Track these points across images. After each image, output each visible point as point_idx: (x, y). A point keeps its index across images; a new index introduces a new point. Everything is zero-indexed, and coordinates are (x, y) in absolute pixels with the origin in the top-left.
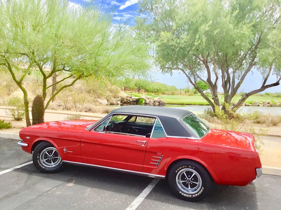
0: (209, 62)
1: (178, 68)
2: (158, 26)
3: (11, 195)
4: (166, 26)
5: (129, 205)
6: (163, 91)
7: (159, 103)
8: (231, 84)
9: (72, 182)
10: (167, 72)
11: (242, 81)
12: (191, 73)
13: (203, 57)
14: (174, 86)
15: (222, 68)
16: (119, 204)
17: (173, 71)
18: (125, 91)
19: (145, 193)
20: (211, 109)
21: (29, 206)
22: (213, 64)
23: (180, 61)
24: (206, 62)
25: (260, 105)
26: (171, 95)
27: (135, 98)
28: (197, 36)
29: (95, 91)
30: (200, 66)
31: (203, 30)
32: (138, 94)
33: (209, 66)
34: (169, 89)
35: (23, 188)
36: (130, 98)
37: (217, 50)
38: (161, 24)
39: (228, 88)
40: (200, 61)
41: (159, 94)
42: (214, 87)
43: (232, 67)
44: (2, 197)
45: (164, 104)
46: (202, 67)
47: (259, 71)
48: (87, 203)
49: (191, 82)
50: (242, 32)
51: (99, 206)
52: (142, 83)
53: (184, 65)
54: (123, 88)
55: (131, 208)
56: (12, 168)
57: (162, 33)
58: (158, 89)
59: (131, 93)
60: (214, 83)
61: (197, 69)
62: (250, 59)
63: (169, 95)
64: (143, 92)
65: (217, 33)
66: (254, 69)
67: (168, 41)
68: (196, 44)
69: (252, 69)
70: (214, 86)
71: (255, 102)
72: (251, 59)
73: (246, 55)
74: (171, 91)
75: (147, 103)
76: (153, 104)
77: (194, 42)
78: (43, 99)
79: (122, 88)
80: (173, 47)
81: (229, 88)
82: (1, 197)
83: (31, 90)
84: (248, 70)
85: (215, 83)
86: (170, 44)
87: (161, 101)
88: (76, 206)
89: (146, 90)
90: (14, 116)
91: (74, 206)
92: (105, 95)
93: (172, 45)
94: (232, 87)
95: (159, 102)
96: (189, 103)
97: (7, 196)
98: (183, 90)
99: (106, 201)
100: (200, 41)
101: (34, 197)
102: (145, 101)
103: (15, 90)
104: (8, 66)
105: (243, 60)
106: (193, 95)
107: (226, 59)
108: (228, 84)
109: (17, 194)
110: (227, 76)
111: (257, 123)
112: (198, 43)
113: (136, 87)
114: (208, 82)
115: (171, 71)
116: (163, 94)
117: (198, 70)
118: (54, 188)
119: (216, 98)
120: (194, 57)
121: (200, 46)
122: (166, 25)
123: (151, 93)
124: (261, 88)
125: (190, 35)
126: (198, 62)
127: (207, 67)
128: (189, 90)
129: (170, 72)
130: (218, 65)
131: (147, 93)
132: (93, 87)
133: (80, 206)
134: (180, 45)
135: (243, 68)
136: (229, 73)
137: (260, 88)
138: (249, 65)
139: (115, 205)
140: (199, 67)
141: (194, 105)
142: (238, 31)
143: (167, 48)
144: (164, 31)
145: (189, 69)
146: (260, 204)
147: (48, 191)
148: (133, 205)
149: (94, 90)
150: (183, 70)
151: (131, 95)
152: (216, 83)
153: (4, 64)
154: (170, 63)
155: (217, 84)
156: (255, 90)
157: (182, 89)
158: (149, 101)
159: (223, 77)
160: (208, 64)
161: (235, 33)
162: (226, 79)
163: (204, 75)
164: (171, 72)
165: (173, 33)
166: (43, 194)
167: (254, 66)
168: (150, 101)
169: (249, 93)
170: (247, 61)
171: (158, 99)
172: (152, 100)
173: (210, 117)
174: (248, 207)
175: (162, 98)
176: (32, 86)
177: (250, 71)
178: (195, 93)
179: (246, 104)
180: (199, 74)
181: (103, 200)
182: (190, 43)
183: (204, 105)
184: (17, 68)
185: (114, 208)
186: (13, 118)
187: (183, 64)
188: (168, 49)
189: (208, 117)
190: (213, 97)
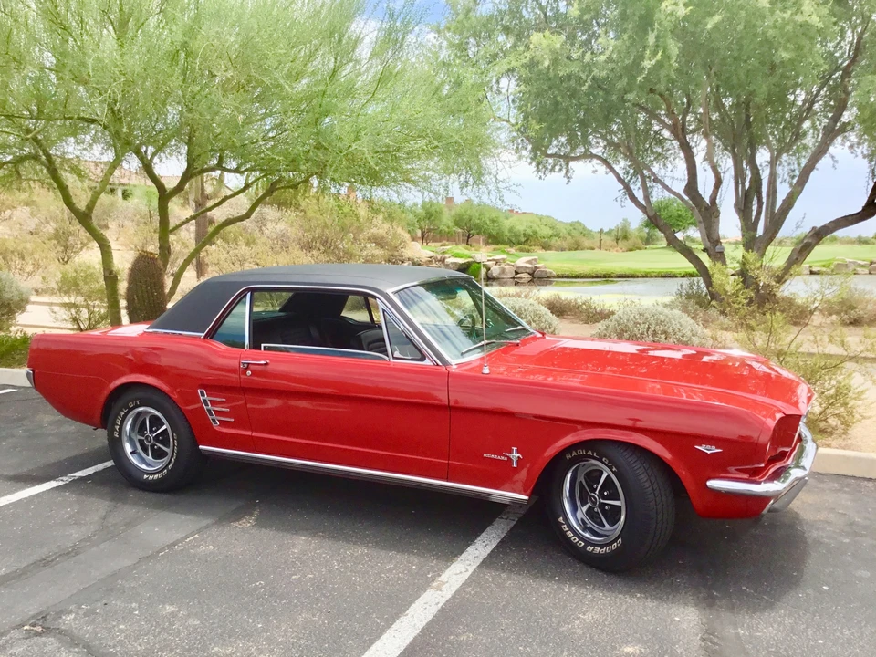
0: (693, 132)
1: (588, 156)
2: (522, 17)
3: (56, 558)
4: (545, 14)
5: (433, 581)
6: (543, 240)
7: (532, 274)
8: (764, 200)
9: (251, 514)
10: (552, 170)
11: (800, 189)
12: (632, 171)
13: (670, 113)
14: (578, 222)
15: (733, 148)
16: (399, 578)
17: (573, 164)
18: (425, 244)
19: (484, 544)
20: (698, 286)
21: (112, 590)
22: (706, 135)
23: (595, 131)
24: (680, 132)
25: (859, 270)
26: (570, 250)
27: (455, 263)
28: (651, 39)
29: (328, 245)
30: (663, 148)
31: (668, 18)
32: (467, 249)
33: (692, 144)
34: (565, 231)
35: (96, 537)
36: (439, 261)
37: (718, 90)
38: (529, 10)
39: (754, 213)
40: (660, 130)
41: (533, 248)
42: (708, 214)
43: (768, 144)
44: (28, 566)
45: (549, 277)
46: (668, 150)
47: (857, 156)
48: (295, 579)
49: (633, 198)
50: (799, 18)
51: (333, 588)
52: (477, 215)
53: (610, 144)
54: (419, 233)
55: (439, 592)
56: (64, 478)
57: (536, 38)
58: (529, 231)
59: (442, 246)
60: (707, 200)
61: (652, 158)
62: (826, 117)
63: (563, 250)
64: (482, 245)
65: (716, 27)
66: (838, 148)
67: (555, 62)
68: (647, 64)
69: (831, 149)
70: (707, 208)
71: (843, 260)
72: (830, 115)
73: (813, 103)
74: (569, 238)
75: (494, 275)
76: (514, 278)
77: (642, 57)
78: (160, 263)
79: (414, 235)
80: (573, 83)
81: (759, 213)
82: (25, 564)
83: (133, 247)
84: (821, 150)
85: (713, 199)
86: (561, 74)
87: (536, 268)
88: (262, 588)
89: (490, 236)
90: (78, 324)
91: (255, 589)
92: (360, 256)
93: (569, 77)
94: (767, 209)
95: (531, 272)
96: (627, 273)
97: (45, 562)
98: (609, 233)
99: (360, 572)
100: (660, 53)
101: (128, 563)
102: (488, 269)
103: (82, 248)
104: (46, 162)
105: (802, 120)
106: (640, 249)
107: (748, 117)
108: (755, 199)
109: (77, 554)
110: (752, 174)
111: (851, 323)
112: (653, 62)
113: (460, 230)
114: (688, 195)
115: (567, 165)
116: (546, 247)
117: (655, 159)
118: (192, 534)
119: (715, 248)
120: (642, 116)
121: (662, 71)
122: (548, 14)
123: (508, 246)
124: (864, 208)
125: (625, 37)
126: (656, 133)
127: (687, 149)
128: (626, 232)
129: (564, 170)
130: (720, 140)
131: (493, 246)
132: (323, 231)
133: (274, 587)
134: (596, 72)
135: (805, 147)
136: (758, 163)
137: (861, 209)
138: (824, 134)
139: (387, 583)
140: (660, 150)
141: (643, 277)
142: (787, 15)
143: (551, 88)
144: (540, 30)
145: (626, 157)
146: (869, 574)
147: (174, 544)
148: (444, 583)
149: (327, 242)
150: (605, 162)
151: (444, 253)
152: (715, 198)
153: (35, 157)
154: (563, 139)
155: (718, 201)
156: (845, 217)
157: (606, 230)
158: (498, 271)
159: (739, 176)
160: (688, 137)
161: (774, 24)
162: (747, 185)
163: (673, 173)
164: (568, 171)
165: (572, 38)
166: (158, 552)
167: (839, 139)
168: (503, 271)
169: (823, 227)
170: (818, 123)
171: (530, 262)
172: (508, 267)
173: (696, 310)
174: (826, 585)
175: (542, 259)
176: (136, 234)
177: (827, 155)
178: (649, 241)
179: (814, 269)
180: (659, 172)
181: (346, 568)
182: (627, 62)
183: (676, 277)
184: (76, 170)
185: (381, 593)
186: (72, 329)
187: (607, 140)
188: (555, 89)
189: (690, 308)
190: (705, 244)
